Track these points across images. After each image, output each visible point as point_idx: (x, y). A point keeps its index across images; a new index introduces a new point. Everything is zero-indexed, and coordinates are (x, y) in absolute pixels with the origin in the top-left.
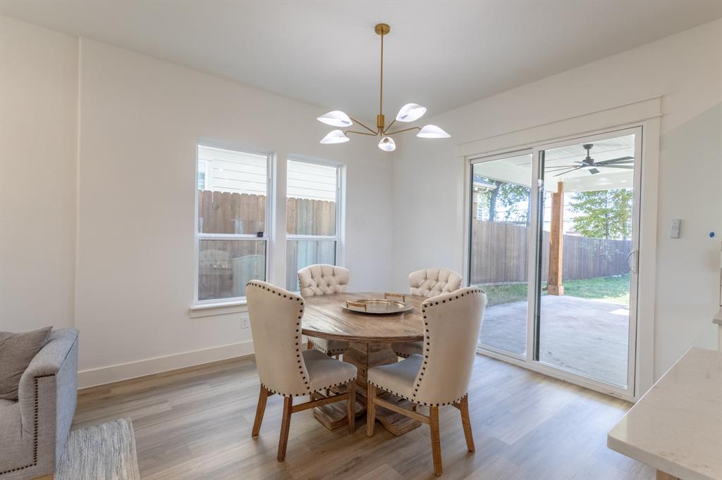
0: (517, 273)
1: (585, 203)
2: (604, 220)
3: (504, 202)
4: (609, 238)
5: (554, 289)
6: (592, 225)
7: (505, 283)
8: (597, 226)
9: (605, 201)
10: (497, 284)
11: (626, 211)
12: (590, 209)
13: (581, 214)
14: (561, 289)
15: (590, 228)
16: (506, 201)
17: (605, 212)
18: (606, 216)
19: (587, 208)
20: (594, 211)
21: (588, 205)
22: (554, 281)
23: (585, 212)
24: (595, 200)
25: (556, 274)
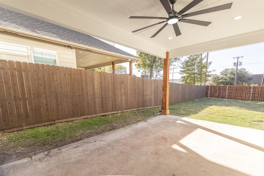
0: (150, 102)
1: (186, 70)
2: (193, 77)
3: (156, 71)
4: (195, 85)
5: (164, 112)
6: (189, 80)
7: (143, 108)
8: (191, 80)
9: (194, 69)
10: (138, 109)
11: (202, 73)
12: (188, 73)
13: (185, 75)
14: (168, 111)
15: (188, 81)
16: (157, 71)
17: (194, 74)
18: (194, 75)
19: (187, 72)
20: (189, 74)
21: (187, 71)
22: (164, 107)
23: (186, 74)
24: (190, 69)
25: (165, 104)
